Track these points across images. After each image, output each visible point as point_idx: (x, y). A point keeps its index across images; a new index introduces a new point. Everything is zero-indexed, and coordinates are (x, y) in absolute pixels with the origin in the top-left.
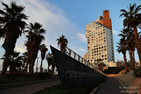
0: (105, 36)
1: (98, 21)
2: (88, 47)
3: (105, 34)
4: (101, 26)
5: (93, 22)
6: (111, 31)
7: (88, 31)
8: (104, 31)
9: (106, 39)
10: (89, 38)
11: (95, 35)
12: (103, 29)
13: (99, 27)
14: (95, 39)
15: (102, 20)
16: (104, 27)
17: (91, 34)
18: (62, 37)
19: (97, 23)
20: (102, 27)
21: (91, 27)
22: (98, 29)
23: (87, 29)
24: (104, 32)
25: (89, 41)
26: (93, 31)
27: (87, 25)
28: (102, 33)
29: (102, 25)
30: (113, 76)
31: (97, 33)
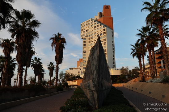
0: (106, 38)
1: (97, 19)
2: (84, 51)
3: (106, 34)
4: (100, 25)
5: (90, 19)
6: (112, 32)
7: (83, 31)
8: (104, 31)
9: (106, 41)
10: (85, 39)
11: (93, 36)
12: (103, 28)
13: (98, 26)
14: (92, 41)
15: (102, 18)
16: (104, 26)
17: (88, 35)
18: (57, 35)
19: (95, 20)
20: (102, 26)
21: (88, 26)
22: (97, 28)
23: (83, 28)
24: (104, 33)
25: (85, 44)
26: (90, 30)
27: (83, 23)
28: (102, 34)
29: (102, 23)
30: (118, 86)
31: (95, 33)
